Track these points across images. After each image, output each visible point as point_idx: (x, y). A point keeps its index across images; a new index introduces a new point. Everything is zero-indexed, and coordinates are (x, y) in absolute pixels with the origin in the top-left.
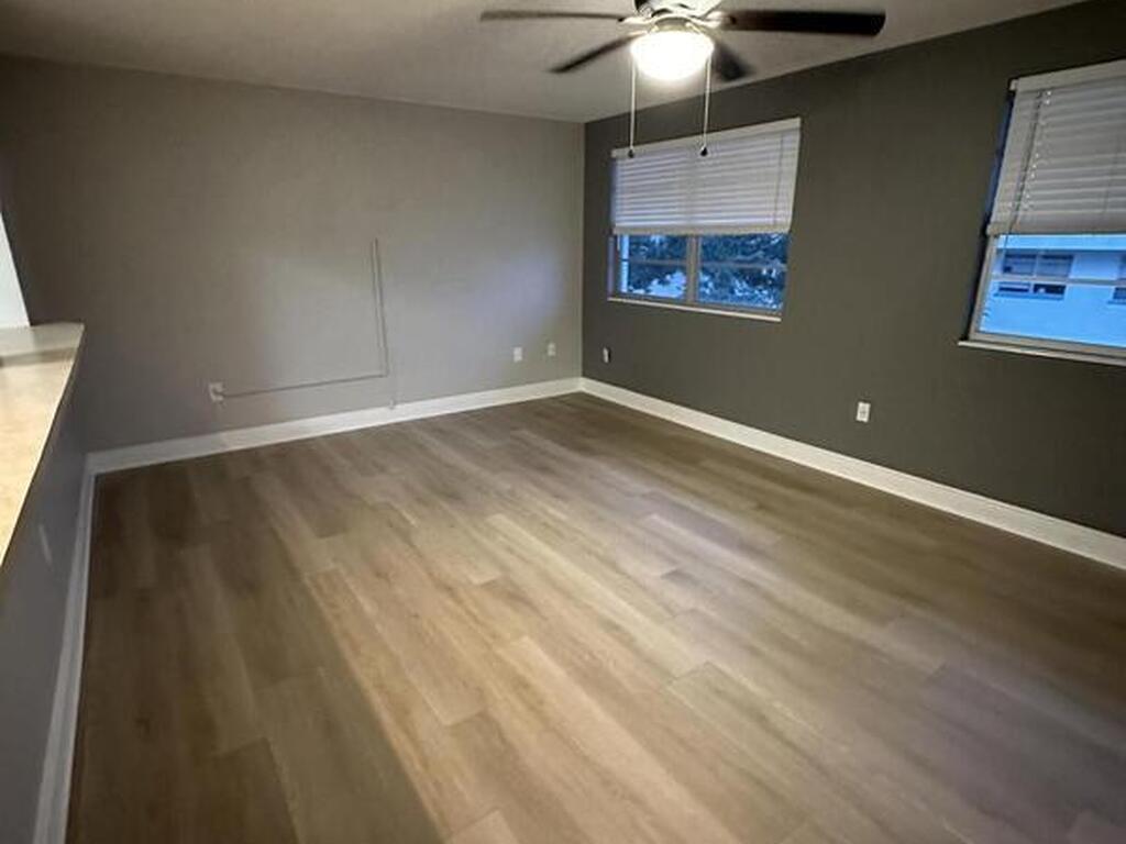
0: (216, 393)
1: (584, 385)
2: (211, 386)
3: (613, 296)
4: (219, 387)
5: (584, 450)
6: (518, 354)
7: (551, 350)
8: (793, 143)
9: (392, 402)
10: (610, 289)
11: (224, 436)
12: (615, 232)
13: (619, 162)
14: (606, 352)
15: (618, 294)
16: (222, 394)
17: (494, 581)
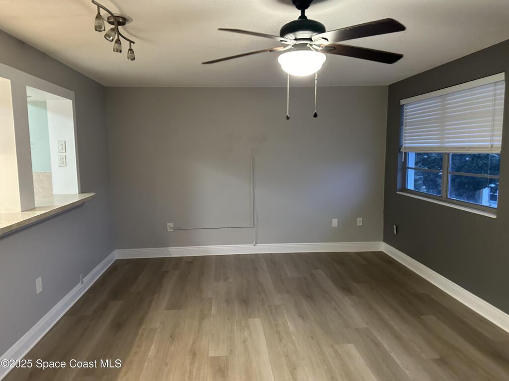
0: (170, 228)
1: (383, 247)
2: (168, 224)
3: (401, 191)
4: (171, 225)
5: (347, 290)
6: (335, 222)
7: (359, 222)
8: (501, 89)
9: (254, 243)
10: (399, 186)
11: (171, 249)
12: (403, 150)
13: (405, 107)
14: (395, 226)
15: (404, 189)
16: (172, 228)
17: (219, 357)
